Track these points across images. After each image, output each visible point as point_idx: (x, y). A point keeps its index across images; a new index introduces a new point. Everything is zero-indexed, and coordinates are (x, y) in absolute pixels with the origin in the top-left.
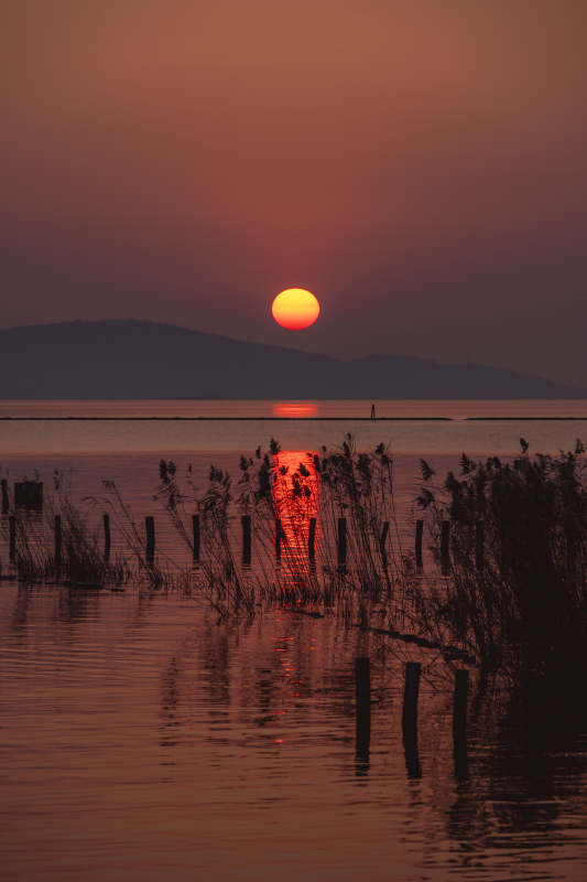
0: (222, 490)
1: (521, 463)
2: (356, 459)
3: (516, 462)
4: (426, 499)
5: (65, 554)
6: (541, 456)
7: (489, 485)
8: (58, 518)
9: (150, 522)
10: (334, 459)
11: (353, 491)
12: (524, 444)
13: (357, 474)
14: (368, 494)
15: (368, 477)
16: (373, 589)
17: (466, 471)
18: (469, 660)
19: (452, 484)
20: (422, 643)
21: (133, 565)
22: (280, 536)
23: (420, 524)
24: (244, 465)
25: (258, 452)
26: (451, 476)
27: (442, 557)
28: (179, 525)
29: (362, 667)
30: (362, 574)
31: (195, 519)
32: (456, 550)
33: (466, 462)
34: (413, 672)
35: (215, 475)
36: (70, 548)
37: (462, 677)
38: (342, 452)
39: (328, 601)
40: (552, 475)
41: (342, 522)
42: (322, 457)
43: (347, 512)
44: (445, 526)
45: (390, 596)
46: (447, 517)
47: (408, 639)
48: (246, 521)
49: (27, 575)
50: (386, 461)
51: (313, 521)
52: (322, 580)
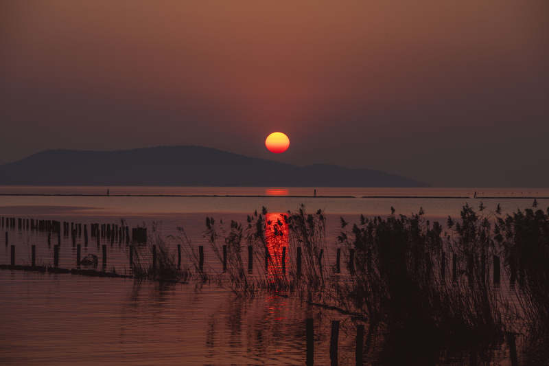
0: (237, 232)
1: (391, 220)
2: (306, 217)
3: (389, 219)
4: (342, 238)
5: (158, 263)
6: (402, 216)
7: (374, 230)
8: (154, 247)
9: (201, 248)
10: (295, 217)
11: (304, 234)
12: (393, 210)
13: (307, 224)
14: (312, 235)
15: (312, 226)
16: (315, 283)
17: (363, 223)
18: (365, 320)
19: (356, 230)
20: (342, 312)
21: (193, 270)
22: (268, 256)
23: (339, 251)
24: (249, 220)
25: (256, 213)
26: (355, 226)
27: (350, 266)
28: (216, 250)
29: (309, 323)
30: (310, 277)
31: (224, 247)
32: (358, 263)
33: (362, 218)
34: (336, 326)
35: (234, 225)
36: (161, 262)
37: (360, 329)
38: (298, 213)
39: (292, 288)
40: (407, 226)
41: (299, 249)
42: (288, 216)
43: (302, 244)
44: (352, 251)
45: (323, 287)
46: (353, 246)
47: (333, 308)
48: (250, 249)
49: (138, 274)
50: (322, 218)
51: (284, 249)
52: (289, 279)
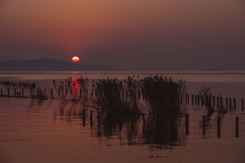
0: (62, 84)
1: (108, 80)
2: (83, 80)
3: (107, 80)
4: (93, 86)
5: (39, 94)
6: (111, 79)
7: (103, 84)
8: (38, 89)
9: (52, 89)
10: (80, 80)
11: (82, 85)
12: (108, 77)
13: (83, 82)
14: (85, 85)
15: (85, 82)
16: (85, 99)
17: (99, 81)
18: (100, 110)
19: (97, 83)
20: (93, 107)
21: (49, 96)
22: (71, 91)
23: (93, 89)
24: (66, 81)
25: (68, 79)
26: (97, 82)
27: (96, 94)
28: (56, 90)
29: (84, 111)
31: (59, 89)
32: (98, 93)
33: (99, 80)
34: (92, 112)
35: (61, 82)
36: (40, 93)
37: (99, 112)
38: (81, 79)
39: (79, 101)
40: (112, 82)
41: (81, 89)
42: (78, 79)
43: (81, 88)
44: (96, 90)
45: (88, 100)
46: (96, 88)
47: (90, 107)
48: (66, 89)
49: (33, 97)
50: (88, 80)
51: (76, 89)
52: (78, 98)
